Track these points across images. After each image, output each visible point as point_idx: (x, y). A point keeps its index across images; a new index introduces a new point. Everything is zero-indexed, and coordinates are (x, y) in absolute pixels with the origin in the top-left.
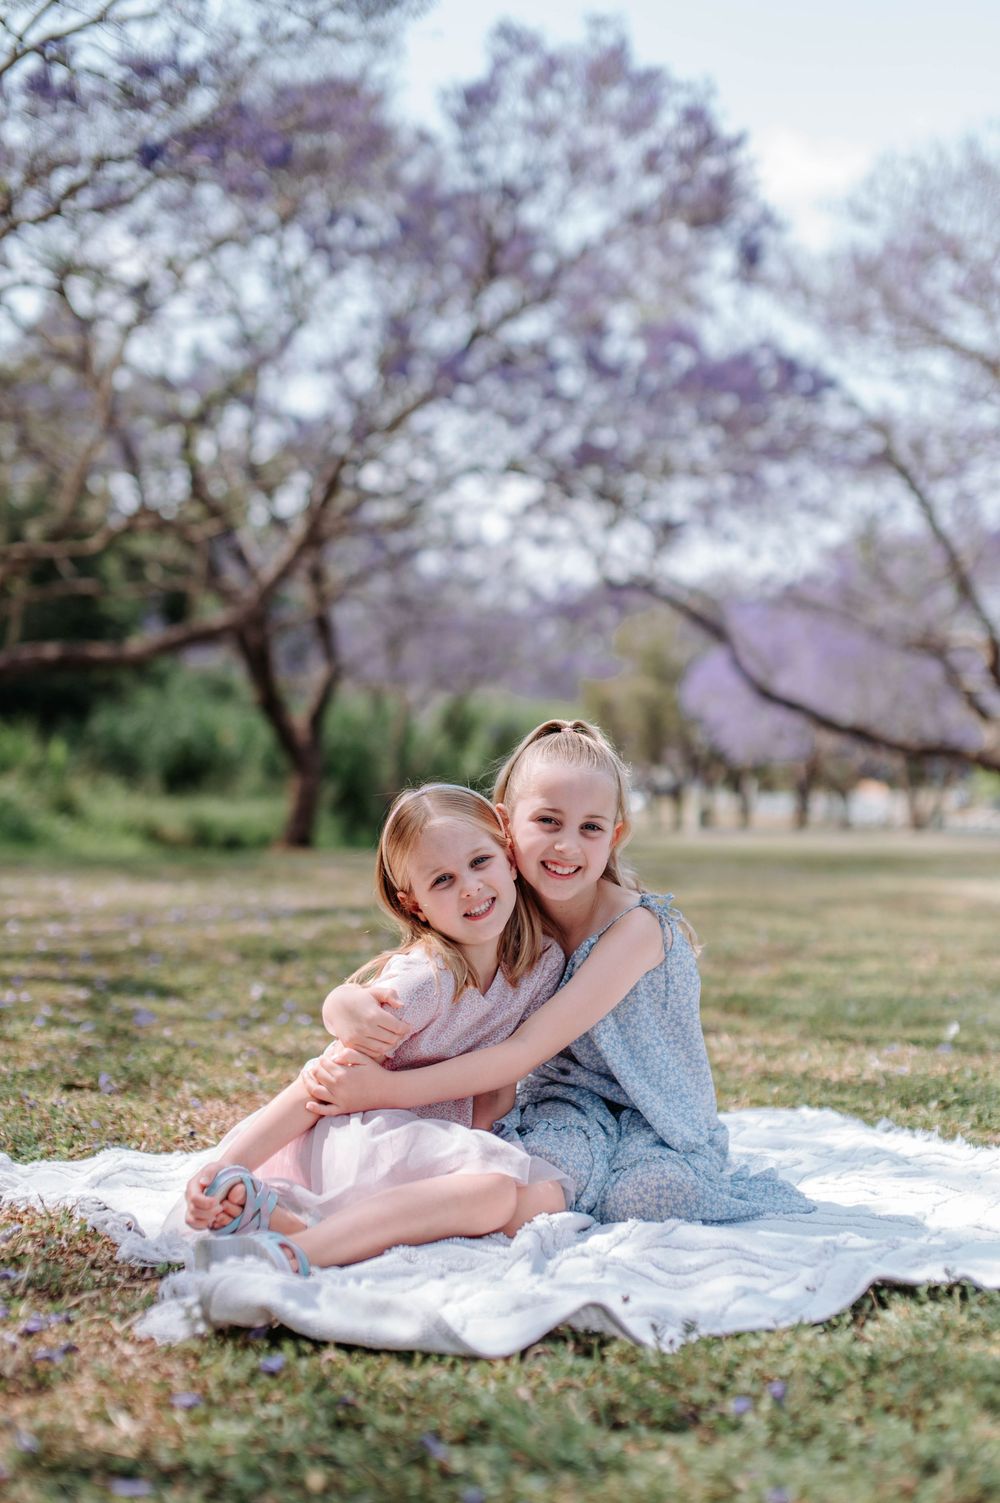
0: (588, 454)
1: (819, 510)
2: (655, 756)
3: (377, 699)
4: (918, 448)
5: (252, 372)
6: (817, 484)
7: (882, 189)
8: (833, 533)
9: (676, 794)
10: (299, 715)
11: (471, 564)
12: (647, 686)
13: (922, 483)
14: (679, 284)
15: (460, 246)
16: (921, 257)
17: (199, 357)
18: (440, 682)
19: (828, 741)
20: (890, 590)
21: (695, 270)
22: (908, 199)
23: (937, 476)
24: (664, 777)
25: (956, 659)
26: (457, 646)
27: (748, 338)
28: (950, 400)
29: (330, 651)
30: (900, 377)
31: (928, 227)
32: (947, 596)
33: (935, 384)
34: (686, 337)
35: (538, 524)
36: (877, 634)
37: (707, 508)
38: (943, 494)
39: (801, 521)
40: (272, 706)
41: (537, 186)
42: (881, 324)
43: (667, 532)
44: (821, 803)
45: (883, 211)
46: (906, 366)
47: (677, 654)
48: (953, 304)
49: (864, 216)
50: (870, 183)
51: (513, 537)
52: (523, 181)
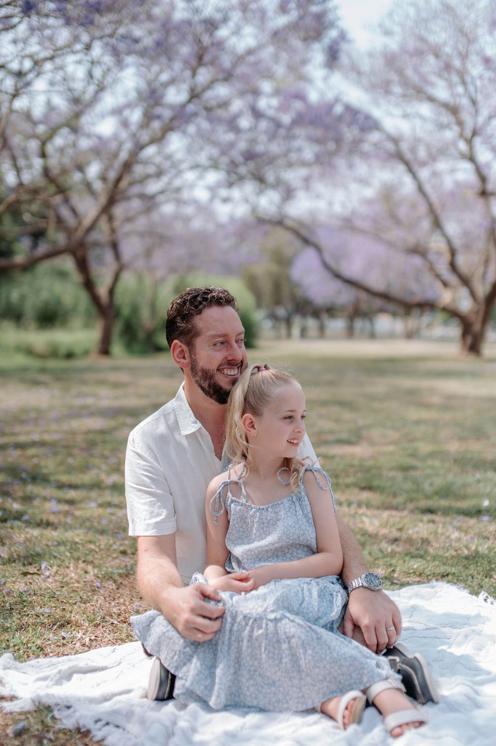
0: (250, 156)
1: (364, 182)
2: (278, 302)
3: (140, 279)
4: (413, 150)
5: (78, 115)
6: (362, 168)
7: (396, 19)
8: (369, 193)
9: (288, 322)
10: (102, 291)
11: (189, 210)
12: (273, 268)
13: (415, 168)
14: (296, 70)
15: (185, 50)
16: (419, 53)
17: (50, 107)
18: (173, 270)
19: (363, 296)
20: (397, 221)
21: (304, 62)
22: (409, 23)
23: (423, 164)
24: (281, 312)
25: (432, 257)
26: (180, 251)
27: (330, 96)
28: (430, 126)
29: (117, 256)
30: (405, 116)
31: (422, 39)
32: (426, 224)
33: (423, 119)
34: (300, 96)
35: (224, 192)
36: (391, 245)
37: (307, 181)
38: (424, 174)
39: (354, 187)
40: (89, 285)
41: (225, 20)
42: (397, 89)
43: (289, 194)
44: (359, 324)
45: (397, 29)
46: (409, 110)
47: (288, 251)
48: (434, 79)
49: (388, 33)
50: (390, 15)
51: (212, 199)
52: (218, 16)
